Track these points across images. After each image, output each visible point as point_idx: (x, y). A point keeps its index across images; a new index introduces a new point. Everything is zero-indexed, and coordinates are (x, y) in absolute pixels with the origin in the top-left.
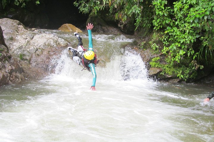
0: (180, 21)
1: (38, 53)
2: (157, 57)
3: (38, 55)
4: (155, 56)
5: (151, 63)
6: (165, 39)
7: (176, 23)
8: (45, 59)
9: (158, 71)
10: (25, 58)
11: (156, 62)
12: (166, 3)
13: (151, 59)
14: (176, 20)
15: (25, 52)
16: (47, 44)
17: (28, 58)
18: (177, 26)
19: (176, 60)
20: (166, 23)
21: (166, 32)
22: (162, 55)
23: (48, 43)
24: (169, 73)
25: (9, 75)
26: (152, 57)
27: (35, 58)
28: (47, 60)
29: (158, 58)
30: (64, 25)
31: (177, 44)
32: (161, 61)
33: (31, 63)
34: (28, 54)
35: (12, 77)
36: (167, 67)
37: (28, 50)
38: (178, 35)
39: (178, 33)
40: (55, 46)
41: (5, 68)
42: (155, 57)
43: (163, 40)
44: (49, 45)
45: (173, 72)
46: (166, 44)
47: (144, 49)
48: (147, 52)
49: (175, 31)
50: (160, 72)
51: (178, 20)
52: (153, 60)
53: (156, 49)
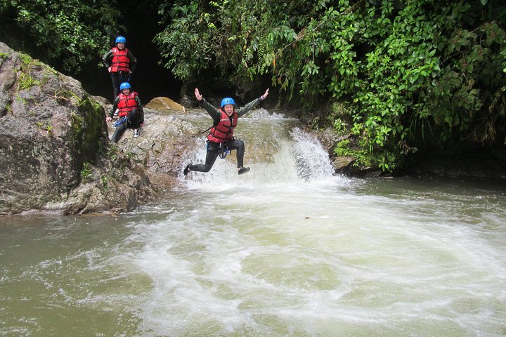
0: (377, 82)
1: (157, 149)
2: (345, 140)
3: (157, 152)
4: (342, 138)
5: (336, 150)
6: (354, 112)
7: (372, 85)
8: (171, 158)
9: (349, 160)
10: (137, 159)
11: (343, 147)
12: (355, 56)
13: (336, 143)
14: (371, 81)
15: (134, 150)
16: (167, 133)
17: (141, 158)
18: (374, 91)
19: (377, 142)
20: (355, 87)
21: (356, 100)
22: (352, 136)
23: (169, 132)
24: (366, 162)
25: (136, 191)
26: (337, 140)
27: (154, 158)
28: (176, 159)
29: (347, 141)
30: (154, 100)
31: (376, 118)
32: (351, 146)
33: (148, 167)
34: (140, 152)
35: (141, 195)
36: (362, 154)
37: (139, 145)
38: (376, 104)
39: (377, 101)
40: (181, 134)
41: (128, 180)
42: (341, 140)
43: (350, 112)
44: (171, 134)
45: (372, 161)
46: (358, 118)
47: (322, 130)
48: (328, 133)
49: (371, 98)
50: (352, 162)
51: (375, 81)
52: (340, 145)
53: (342, 128)
